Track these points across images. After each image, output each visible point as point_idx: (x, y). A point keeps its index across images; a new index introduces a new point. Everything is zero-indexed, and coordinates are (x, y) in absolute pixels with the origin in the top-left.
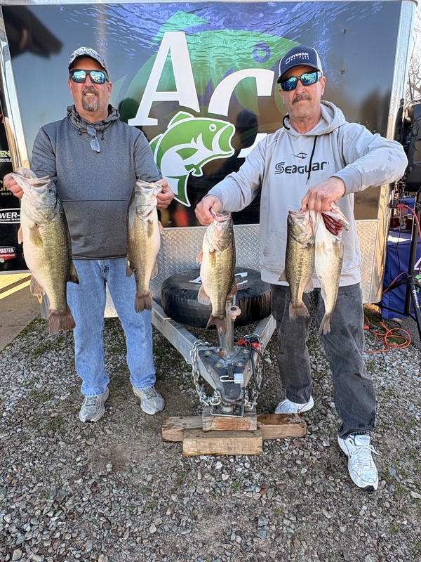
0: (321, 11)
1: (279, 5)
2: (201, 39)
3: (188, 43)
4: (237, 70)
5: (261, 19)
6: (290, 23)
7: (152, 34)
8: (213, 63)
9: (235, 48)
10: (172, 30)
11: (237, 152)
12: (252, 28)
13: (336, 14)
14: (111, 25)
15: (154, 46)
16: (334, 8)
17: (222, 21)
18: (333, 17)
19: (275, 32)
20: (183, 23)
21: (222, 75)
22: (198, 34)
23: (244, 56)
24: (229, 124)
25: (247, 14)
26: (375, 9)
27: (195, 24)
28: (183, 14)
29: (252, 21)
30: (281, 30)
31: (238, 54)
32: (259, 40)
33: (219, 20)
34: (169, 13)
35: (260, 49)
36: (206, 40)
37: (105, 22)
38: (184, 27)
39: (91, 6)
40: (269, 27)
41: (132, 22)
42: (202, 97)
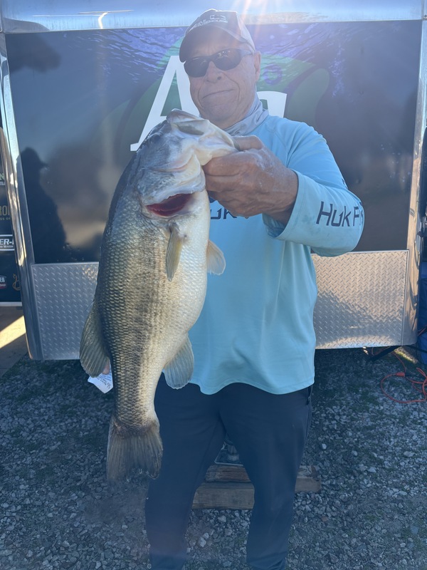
0: (335, 32)
1: (291, 27)
5: (272, 40)
6: (302, 44)
7: (158, 58)
13: (352, 34)
14: (115, 50)
15: (159, 70)
16: (350, 29)
18: (349, 38)
19: (287, 53)
25: (257, 37)
29: (261, 42)
30: (293, 52)
32: (269, 62)
34: (175, 37)
35: (271, 71)
37: (108, 47)
40: (280, 48)
41: (137, 46)
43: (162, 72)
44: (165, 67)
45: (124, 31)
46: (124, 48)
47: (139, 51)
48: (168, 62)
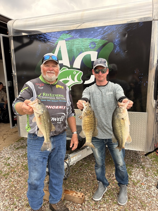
0: (116, 28)
1: (99, 28)
2: (71, 42)
3: (66, 44)
4: (83, 52)
5: (92, 33)
6: (103, 34)
7: (55, 42)
8: (75, 50)
9: (83, 44)
10: (61, 40)
11: (84, 82)
12: (88, 37)
13: (123, 29)
14: (42, 40)
15: (55, 45)
16: (122, 27)
17: (78, 35)
18: (121, 30)
19: (97, 38)
20: (65, 37)
21: (78, 54)
22: (70, 40)
23: (86, 47)
24: (81, 71)
25: (87, 32)
26: (140, 25)
27: (69, 37)
28: (65, 34)
29: (89, 34)
30: (100, 37)
31: (84, 46)
32: (91, 41)
33: (77, 35)
34: (60, 35)
35: (92, 44)
36: (73, 42)
37: (40, 39)
38: (65, 38)
39: (37, 34)
40: (95, 36)
41: (49, 38)
42: (71, 62)
43: (56, 46)
44: (57, 44)
45: (45, 33)
46: (45, 39)
47: (49, 40)
48: (58, 43)
